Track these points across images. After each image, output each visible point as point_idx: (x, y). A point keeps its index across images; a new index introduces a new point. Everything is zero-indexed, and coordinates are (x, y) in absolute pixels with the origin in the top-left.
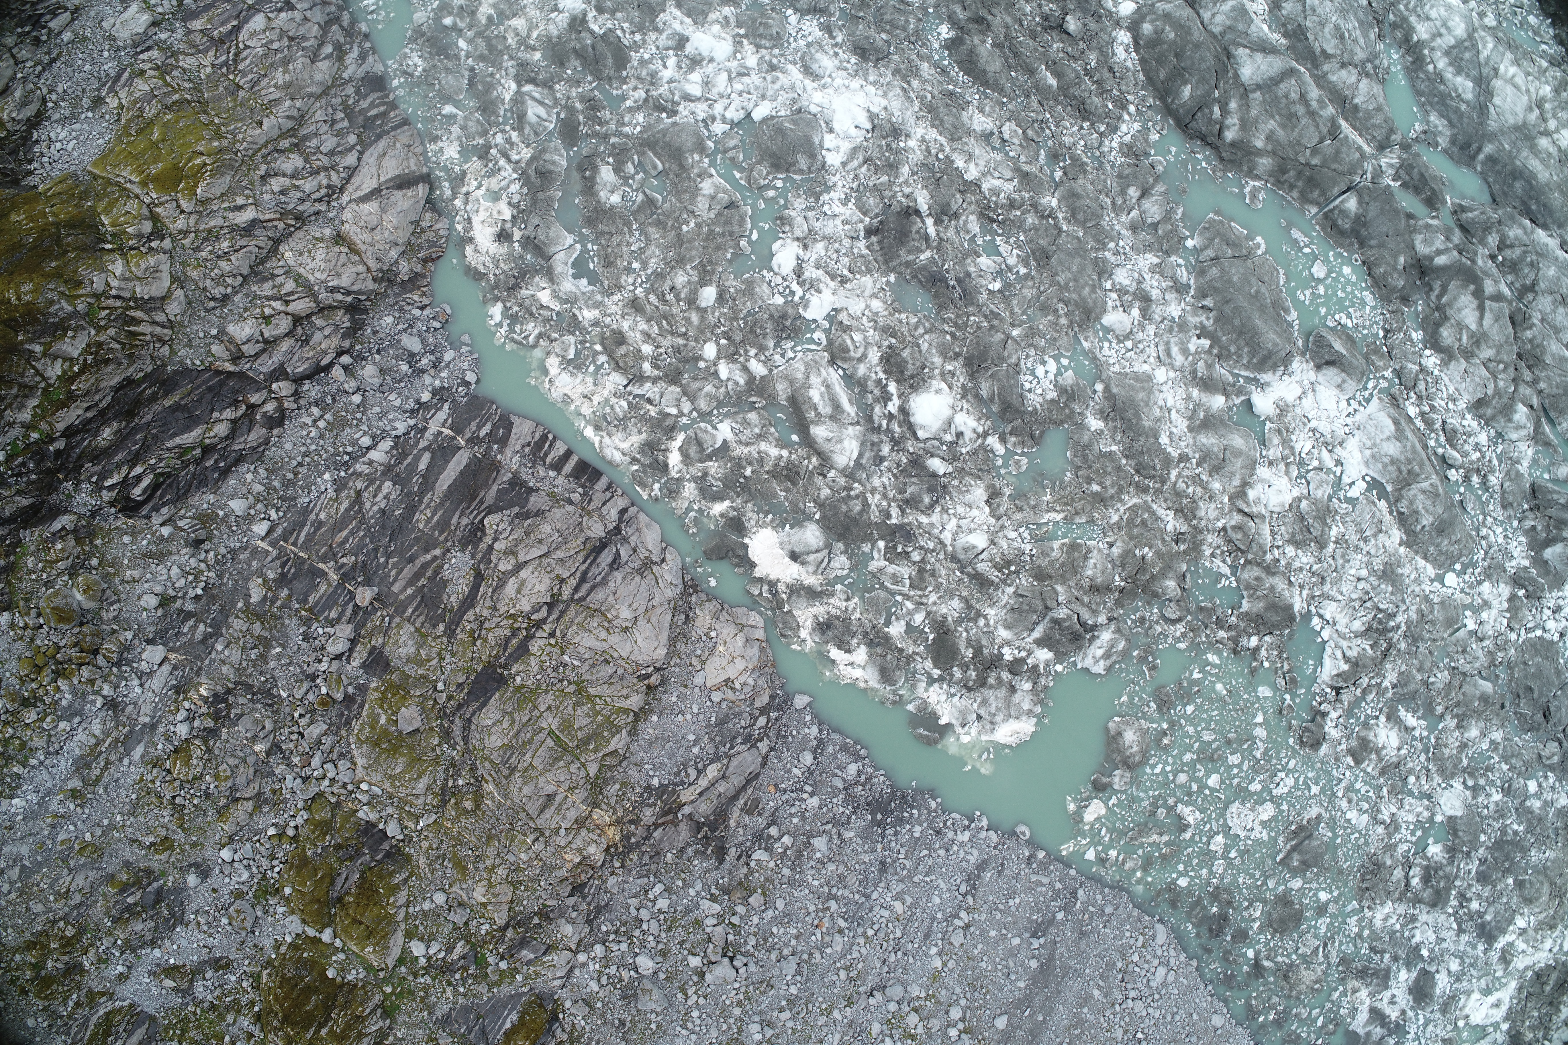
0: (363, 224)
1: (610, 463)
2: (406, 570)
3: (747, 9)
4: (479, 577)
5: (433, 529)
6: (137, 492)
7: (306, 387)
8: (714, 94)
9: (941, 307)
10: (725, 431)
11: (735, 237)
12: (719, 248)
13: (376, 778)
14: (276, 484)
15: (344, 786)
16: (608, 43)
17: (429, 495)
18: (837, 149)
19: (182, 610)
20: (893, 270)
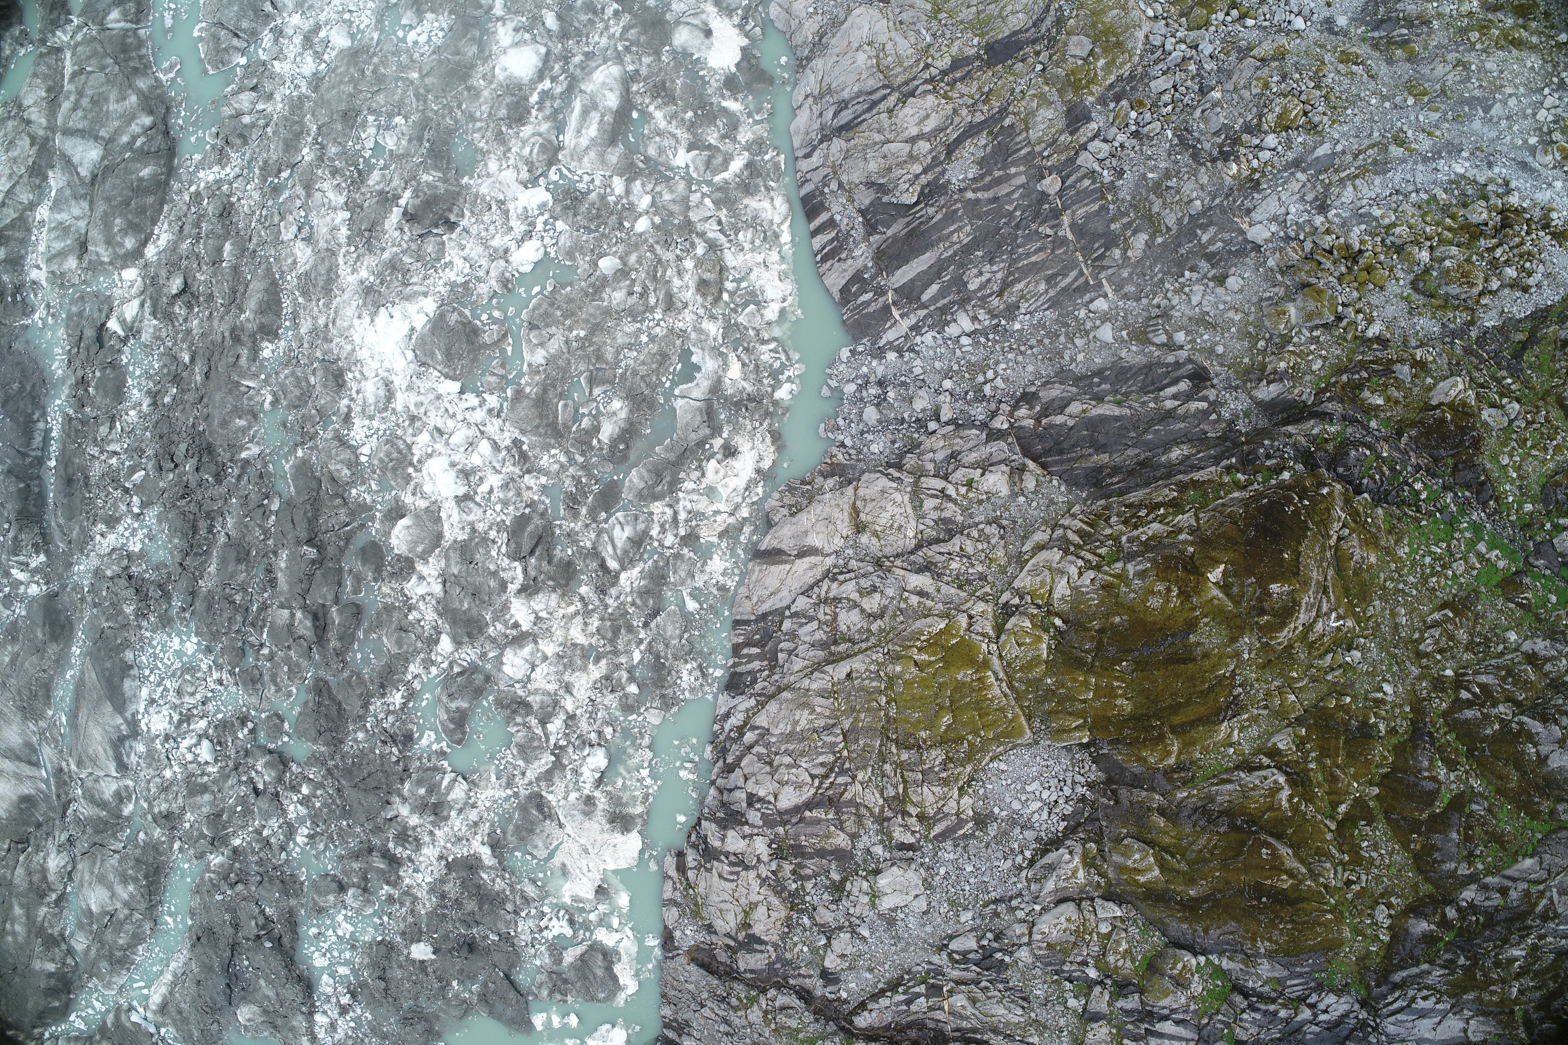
0: (831, 527)
1: (788, 201)
2: (1004, 192)
3: (393, 489)
4: (951, 149)
5: (960, 219)
6: (1183, 386)
7: (981, 417)
8: (473, 432)
9: (450, 132)
10: (682, 158)
11: (552, 300)
12: (570, 301)
13: (1136, 13)
14: (1062, 339)
15: (1167, 25)
16: (519, 546)
17: (945, 255)
18: (420, 311)
19: (1213, 266)
20: (459, 185)
